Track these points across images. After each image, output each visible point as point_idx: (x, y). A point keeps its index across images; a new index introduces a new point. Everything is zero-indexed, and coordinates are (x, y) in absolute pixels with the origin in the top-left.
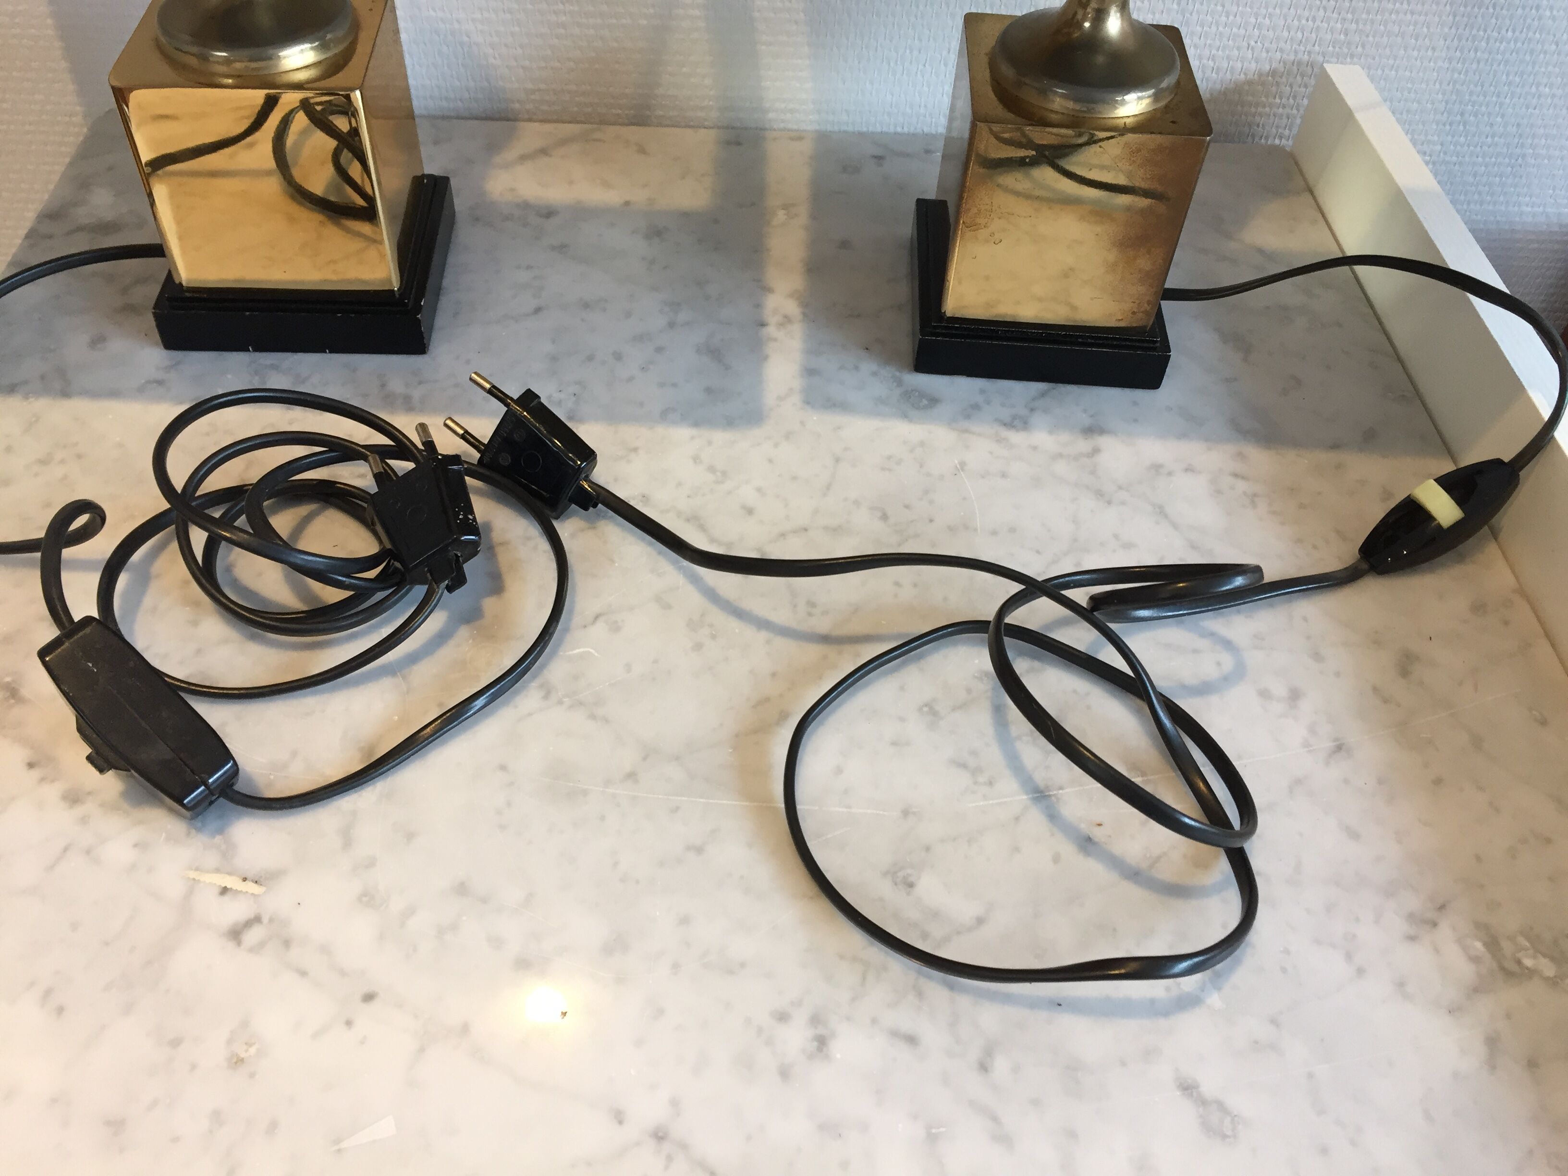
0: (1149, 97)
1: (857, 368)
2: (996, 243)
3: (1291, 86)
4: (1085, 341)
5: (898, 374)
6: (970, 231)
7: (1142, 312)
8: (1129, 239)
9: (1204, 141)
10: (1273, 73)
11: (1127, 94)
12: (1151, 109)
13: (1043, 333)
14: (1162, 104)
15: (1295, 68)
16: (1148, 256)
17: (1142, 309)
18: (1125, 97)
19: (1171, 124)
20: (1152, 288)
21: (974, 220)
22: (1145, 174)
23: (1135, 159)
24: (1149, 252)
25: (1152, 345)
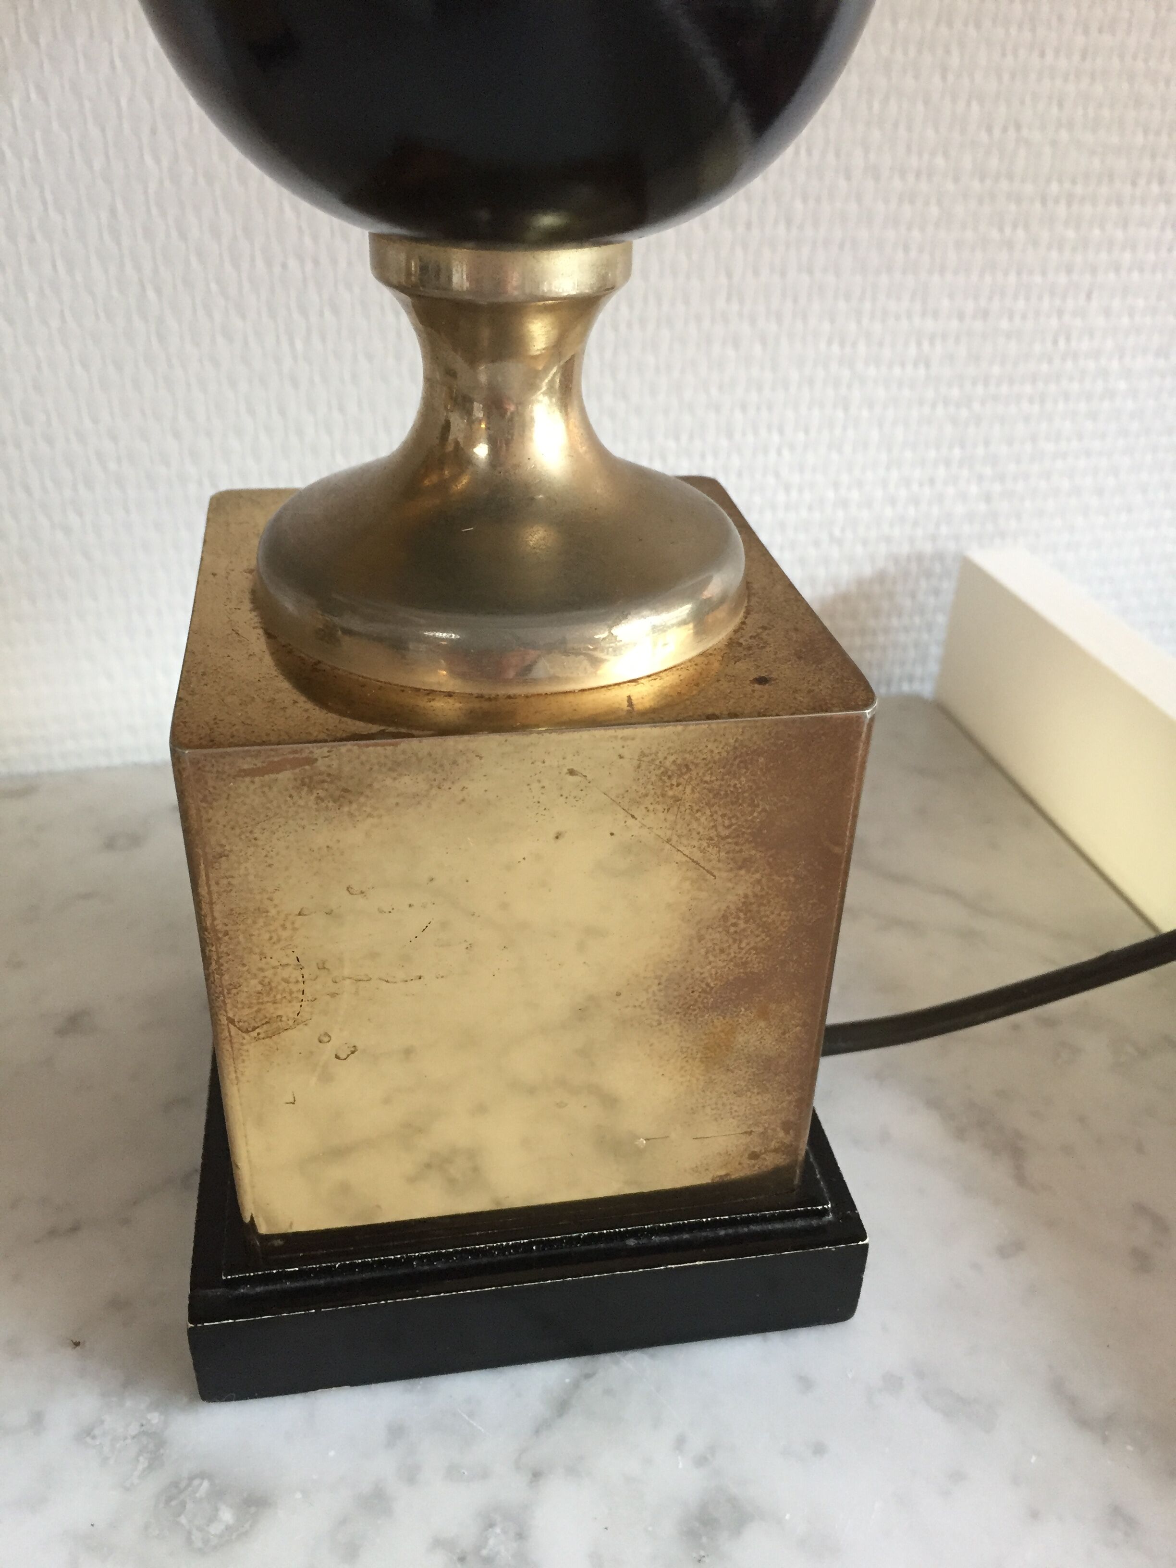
0: (684, 623)
1: (37, 1421)
2: (343, 1056)
3: (913, 596)
4: (644, 1241)
5: (155, 1418)
6: (257, 1039)
7: (776, 1151)
8: (704, 991)
9: (859, 720)
10: (881, 577)
11: (616, 623)
12: (693, 654)
13: (530, 1244)
14: (721, 637)
15: (914, 567)
16: (762, 1024)
17: (773, 1145)
18: (616, 631)
19: (757, 686)
20: (789, 1093)
21: (259, 1011)
22: (715, 827)
23: (676, 791)
24: (763, 1014)
25: (814, 1222)
